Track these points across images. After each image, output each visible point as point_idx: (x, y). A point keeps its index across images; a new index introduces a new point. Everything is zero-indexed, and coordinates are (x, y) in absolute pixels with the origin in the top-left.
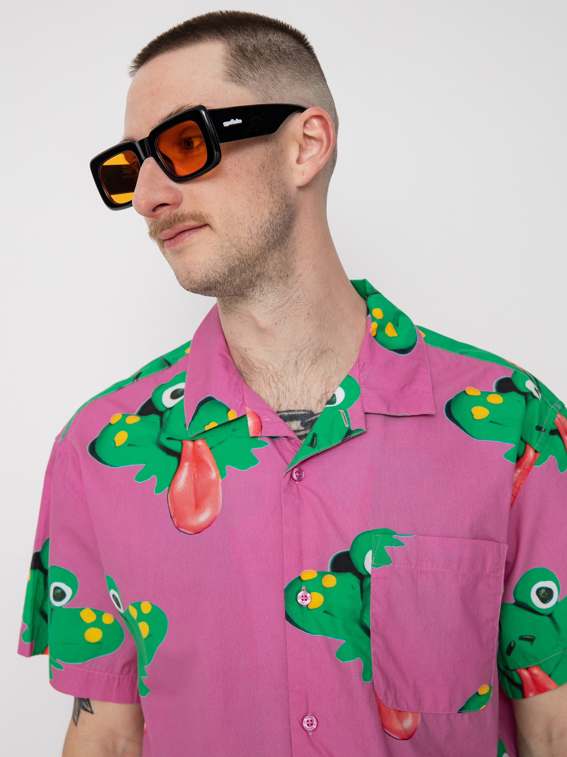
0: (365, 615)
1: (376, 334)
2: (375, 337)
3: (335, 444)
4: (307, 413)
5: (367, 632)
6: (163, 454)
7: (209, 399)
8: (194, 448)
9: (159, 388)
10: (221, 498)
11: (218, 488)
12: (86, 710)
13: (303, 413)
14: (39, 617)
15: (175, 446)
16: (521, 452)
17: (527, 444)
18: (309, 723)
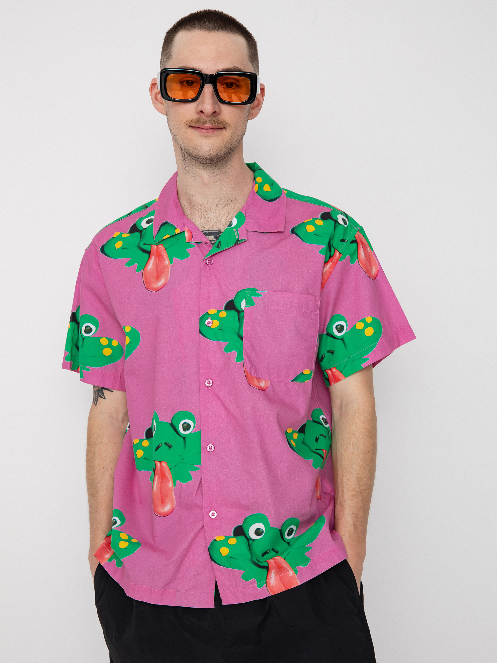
0: (241, 331)
1: (258, 191)
2: (257, 192)
3: (230, 247)
4: (218, 231)
5: (242, 339)
6: (141, 252)
7: (166, 223)
8: (157, 249)
9: (140, 219)
10: (170, 273)
11: (169, 269)
12: (102, 397)
13: (216, 231)
14: (75, 348)
15: (147, 248)
16: (332, 253)
17: (335, 249)
18: (209, 383)
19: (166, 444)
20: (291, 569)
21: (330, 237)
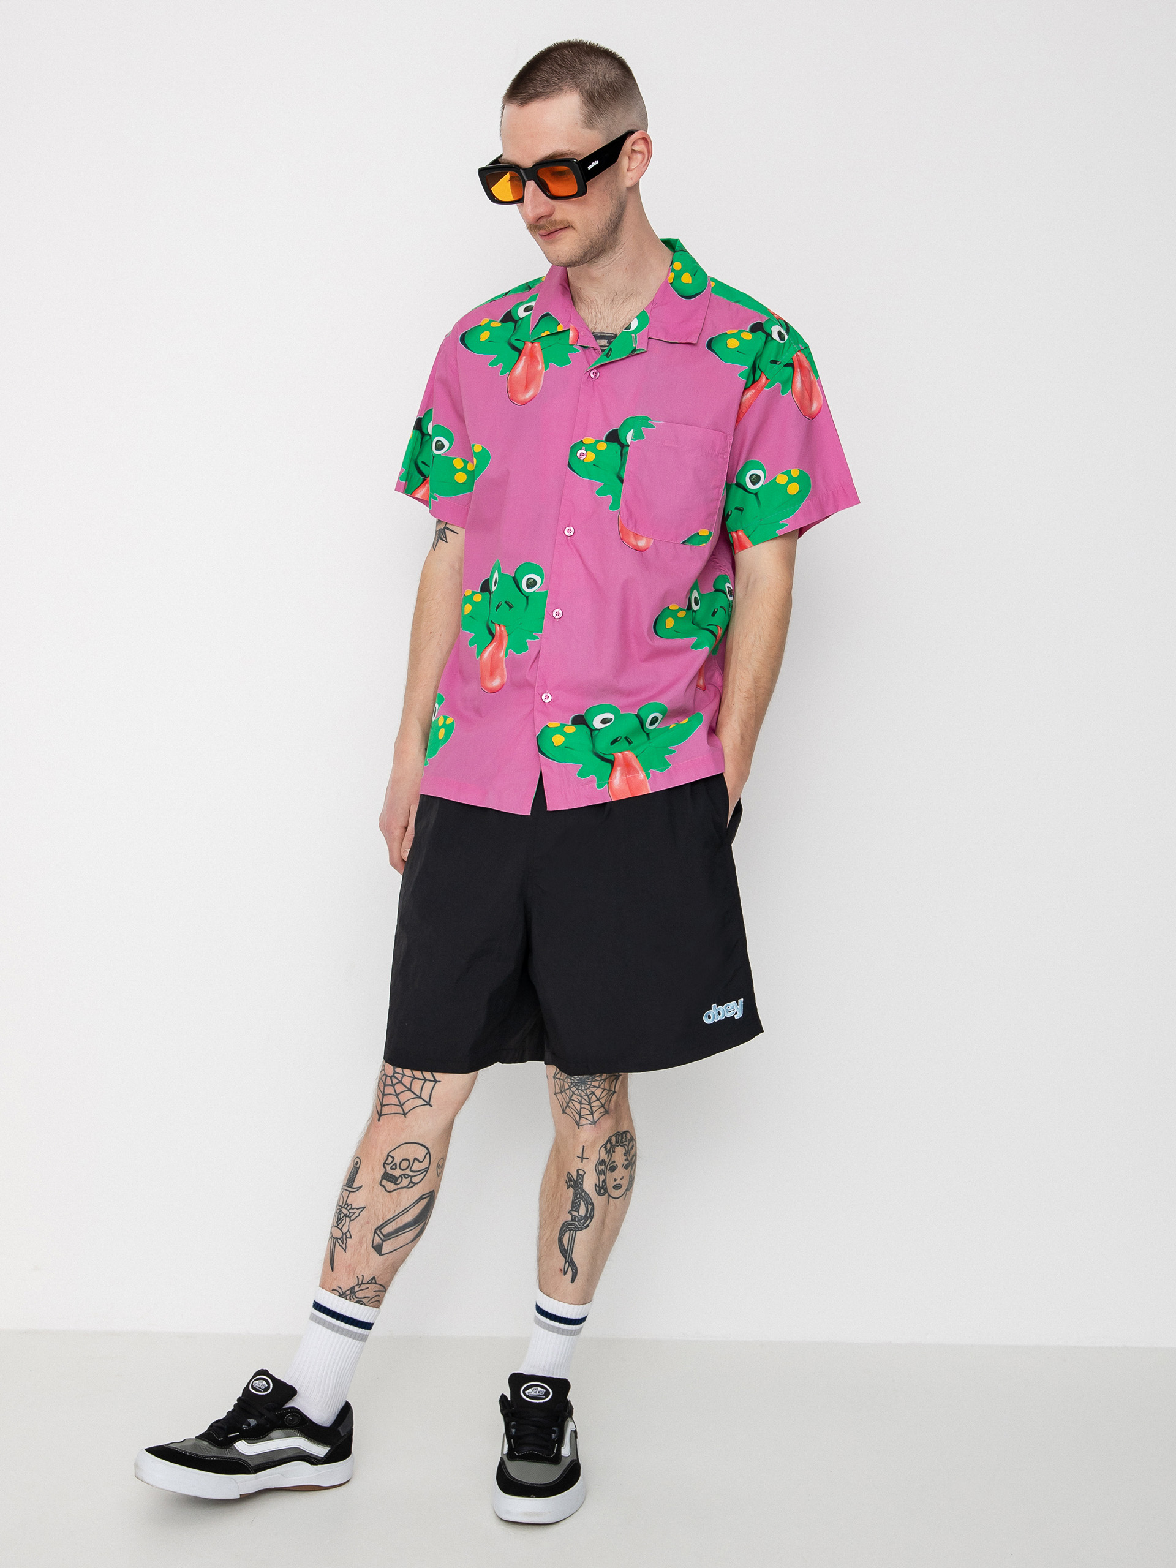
0: (622, 470)
1: (672, 282)
2: (670, 284)
3: (623, 357)
4: (612, 335)
5: (622, 481)
6: (510, 349)
7: (548, 315)
8: (531, 348)
9: (517, 304)
10: (542, 381)
11: (541, 377)
12: (443, 540)
13: (609, 334)
14: (413, 466)
15: (519, 345)
16: (757, 377)
17: (762, 372)
18: (569, 531)
19: (506, 602)
20: (642, 771)
21: (757, 354)
